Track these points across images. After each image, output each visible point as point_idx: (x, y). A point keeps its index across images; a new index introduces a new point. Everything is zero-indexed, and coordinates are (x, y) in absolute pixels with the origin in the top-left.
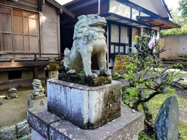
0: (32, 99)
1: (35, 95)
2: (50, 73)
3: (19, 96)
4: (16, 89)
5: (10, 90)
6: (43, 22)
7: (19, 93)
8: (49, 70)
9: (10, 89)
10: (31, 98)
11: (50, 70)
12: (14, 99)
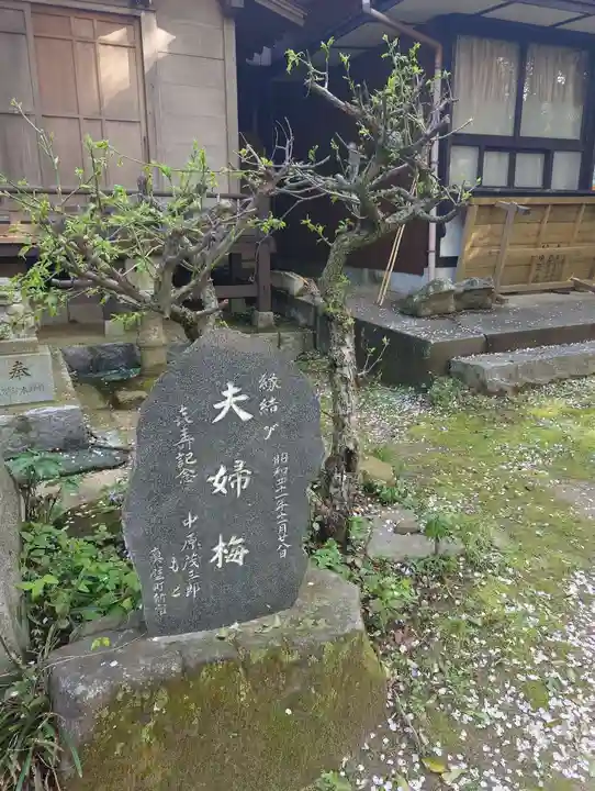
6: (161, 56)
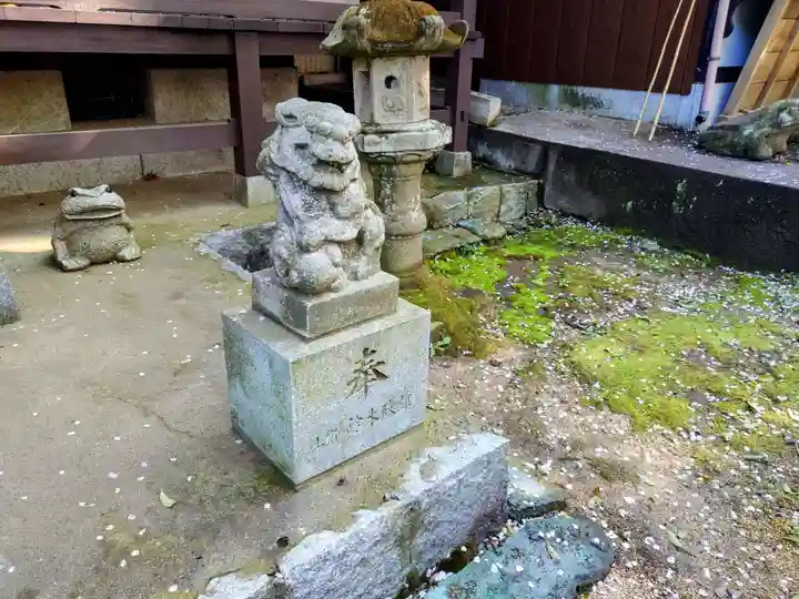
0: (269, 316)
1: (304, 289)
2: (367, 75)
3: (144, 244)
4: (114, 199)
5: (70, 204)
7: (145, 221)
8: (364, 43)
9: (73, 194)
10: (258, 308)
11: (374, 42)
12: (111, 270)
